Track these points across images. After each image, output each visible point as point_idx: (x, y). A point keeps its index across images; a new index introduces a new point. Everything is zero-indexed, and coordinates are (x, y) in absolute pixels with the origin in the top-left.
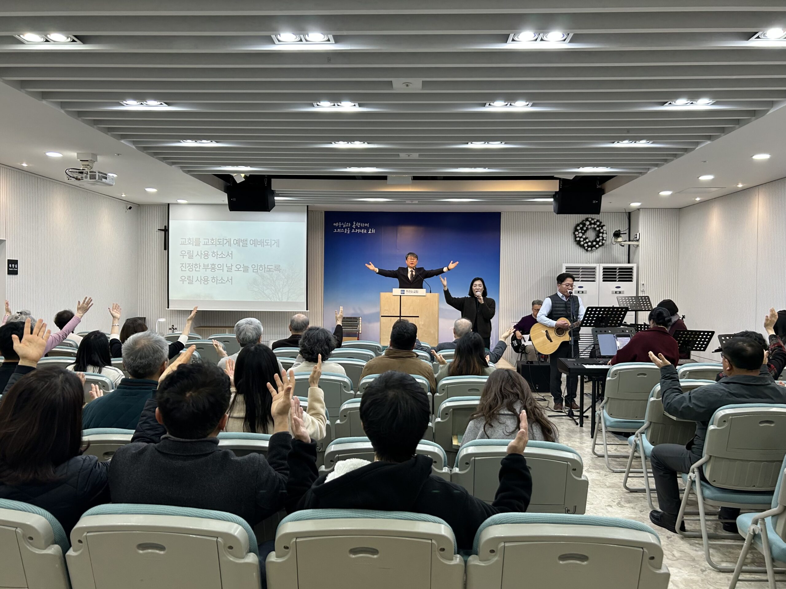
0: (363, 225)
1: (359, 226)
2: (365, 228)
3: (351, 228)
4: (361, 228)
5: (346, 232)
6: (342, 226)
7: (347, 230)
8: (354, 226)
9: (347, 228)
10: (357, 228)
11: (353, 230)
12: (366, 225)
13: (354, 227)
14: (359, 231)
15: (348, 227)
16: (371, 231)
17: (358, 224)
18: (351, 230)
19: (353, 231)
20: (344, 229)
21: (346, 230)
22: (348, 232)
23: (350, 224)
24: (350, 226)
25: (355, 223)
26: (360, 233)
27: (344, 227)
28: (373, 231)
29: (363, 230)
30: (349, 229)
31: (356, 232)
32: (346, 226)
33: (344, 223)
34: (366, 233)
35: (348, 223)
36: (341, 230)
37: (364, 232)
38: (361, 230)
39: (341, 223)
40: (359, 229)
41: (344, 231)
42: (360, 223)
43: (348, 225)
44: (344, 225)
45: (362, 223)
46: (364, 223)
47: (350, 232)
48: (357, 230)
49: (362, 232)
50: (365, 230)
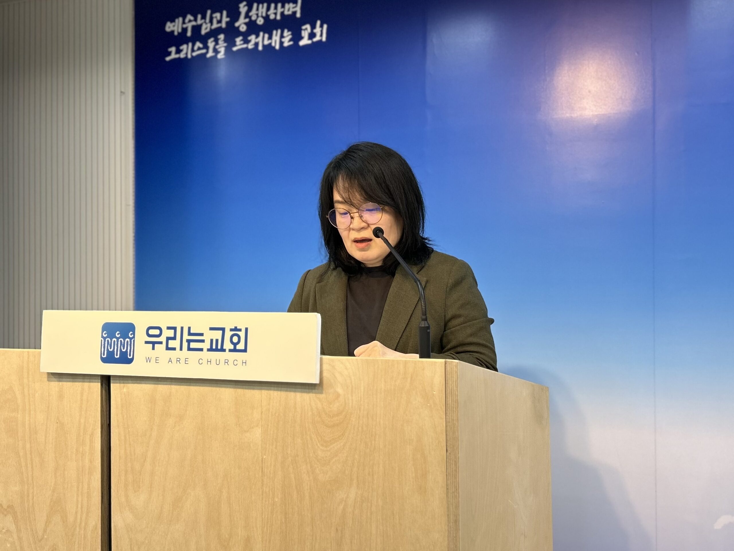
0: (276, 12)
1: (260, 21)
2: (284, 23)
3: (231, 34)
4: (269, 27)
5: (210, 54)
6: (197, 29)
7: (216, 41)
8: (241, 24)
9: (215, 34)
10: (252, 28)
11: (239, 40)
12: (289, 9)
13: (243, 28)
14: (262, 41)
15: (220, 30)
16: (312, 35)
17: (259, 12)
18: (230, 42)
19: (239, 44)
20: (204, 40)
21: (211, 44)
22: (219, 52)
23: (225, 13)
24: (227, 23)
25: (243, 8)
26: (268, 48)
27: (203, 32)
28: (321, 35)
29: (276, 35)
30: (225, 41)
31: (251, 46)
32: (211, 30)
33: (204, 17)
34: (289, 47)
35: (217, 15)
36: (196, 48)
37: (281, 43)
38: (270, 38)
39: (192, 18)
40: (261, 34)
41: (204, 51)
42: (265, 5)
43: (219, 22)
44: (205, 22)
45: (273, 5)
46: (279, 5)
47: (228, 49)
48: (252, 38)
49: (273, 44)
50: (286, 33)
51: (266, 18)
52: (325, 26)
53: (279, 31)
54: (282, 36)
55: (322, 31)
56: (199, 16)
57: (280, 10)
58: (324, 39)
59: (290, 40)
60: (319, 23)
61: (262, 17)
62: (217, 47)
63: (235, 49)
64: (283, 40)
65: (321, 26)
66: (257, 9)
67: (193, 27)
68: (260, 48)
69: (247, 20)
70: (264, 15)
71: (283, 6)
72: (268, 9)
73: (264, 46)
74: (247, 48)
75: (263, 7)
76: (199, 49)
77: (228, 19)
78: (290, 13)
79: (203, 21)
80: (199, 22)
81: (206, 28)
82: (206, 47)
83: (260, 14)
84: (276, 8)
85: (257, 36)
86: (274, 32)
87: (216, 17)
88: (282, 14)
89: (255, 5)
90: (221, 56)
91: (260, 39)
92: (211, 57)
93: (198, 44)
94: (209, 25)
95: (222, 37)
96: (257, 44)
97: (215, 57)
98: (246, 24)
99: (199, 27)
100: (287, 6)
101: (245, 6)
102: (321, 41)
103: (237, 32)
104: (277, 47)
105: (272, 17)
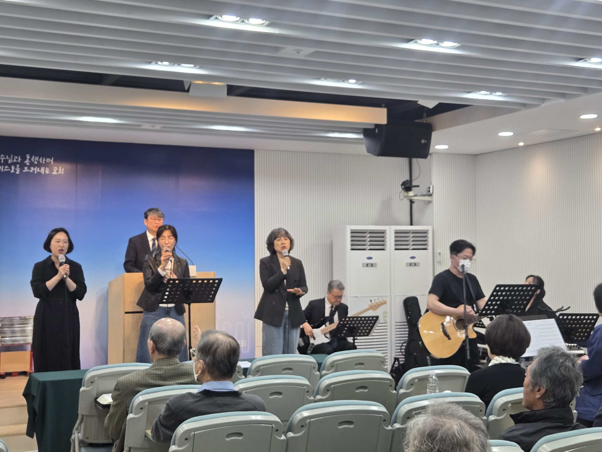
0: (42, 160)
1: (36, 163)
2: (46, 165)
3: (22, 165)
4: (39, 165)
5: (13, 171)
6: (6, 161)
7: (16, 167)
8: (27, 162)
9: (15, 164)
10: (32, 164)
11: (26, 168)
12: (48, 160)
13: (28, 164)
14: (36, 170)
15: (17, 163)
16: (58, 171)
17: (35, 159)
18: (22, 168)
19: (26, 170)
20: (10, 165)
21: (13, 168)
22: (17, 171)
23: (20, 157)
24: (20, 161)
25: (28, 157)
26: (39, 173)
27: (9, 162)
28: (61, 172)
29: (43, 169)
30: (19, 167)
31: (31, 171)
32: (13, 161)
33: (9, 157)
34: (48, 174)
35: (16, 157)
36: (6, 168)
37: (45, 172)
38: (40, 169)
39: (4, 156)
40: (36, 167)
41: (9, 170)
42: (38, 157)
43: (17, 160)
44: (10, 159)
45: (41, 158)
46: (44, 158)
47: (21, 171)
48: (32, 168)
49: (41, 172)
50: (47, 168)
51: (38, 162)
52: (63, 169)
53: (44, 168)
54: (45, 169)
55: (62, 170)
56: (7, 156)
57: (44, 160)
58: (63, 173)
59: (48, 172)
60: (60, 167)
61: (36, 161)
62: (16, 169)
63: (24, 171)
64: (46, 171)
65: (62, 169)
66: (35, 158)
67: (4, 160)
68: (36, 172)
69: (30, 161)
70: (37, 160)
71: (46, 159)
72: (39, 158)
73: (37, 172)
74: (30, 171)
75: (37, 158)
76: (7, 168)
77: (21, 160)
78: (49, 162)
79: (9, 158)
80: (7, 158)
81: (11, 161)
82: (11, 169)
83: (36, 160)
84: (43, 159)
85: (34, 168)
86: (42, 168)
87: (15, 158)
88: (45, 161)
89: (33, 157)
90: (18, 172)
91: (35, 169)
92: (13, 173)
93: (7, 167)
94: (12, 160)
95: (18, 166)
96: (34, 171)
97: (14, 173)
98: (29, 162)
99: (8, 160)
100: (47, 159)
101: (29, 156)
102: (61, 174)
103: (25, 165)
104: (43, 173)
105: (41, 162)
